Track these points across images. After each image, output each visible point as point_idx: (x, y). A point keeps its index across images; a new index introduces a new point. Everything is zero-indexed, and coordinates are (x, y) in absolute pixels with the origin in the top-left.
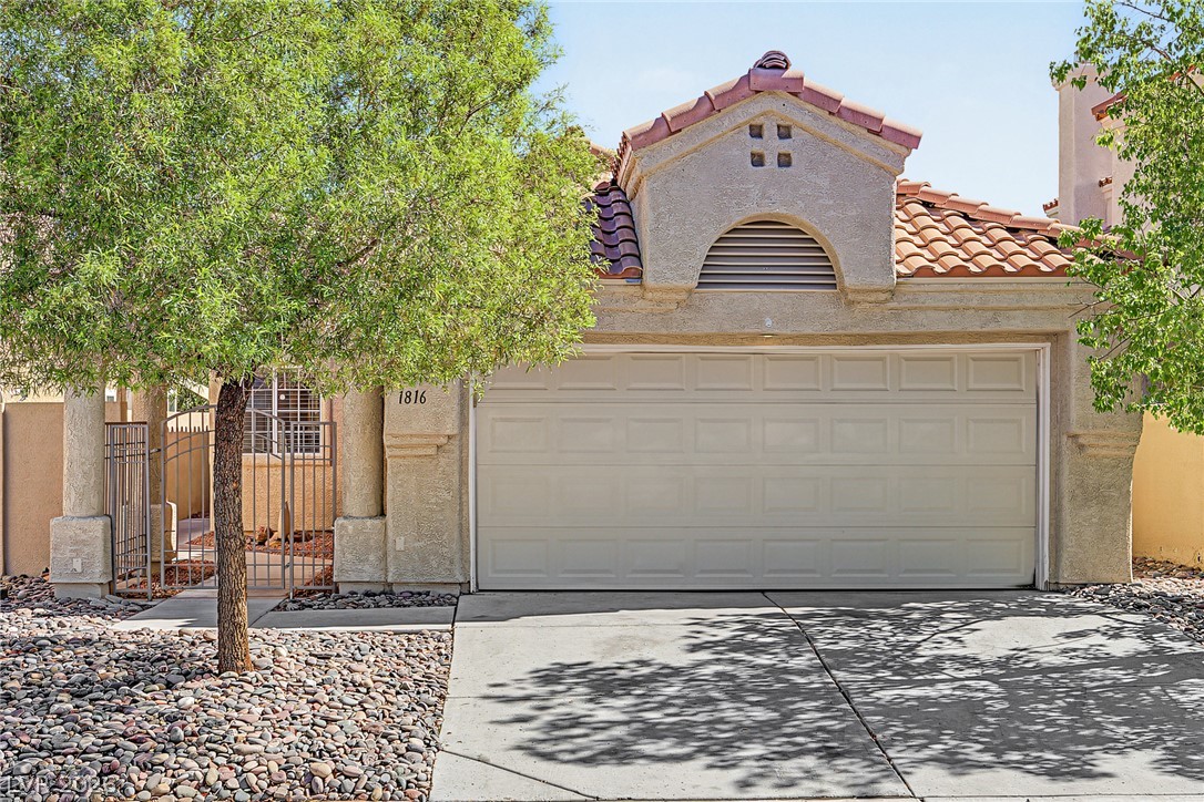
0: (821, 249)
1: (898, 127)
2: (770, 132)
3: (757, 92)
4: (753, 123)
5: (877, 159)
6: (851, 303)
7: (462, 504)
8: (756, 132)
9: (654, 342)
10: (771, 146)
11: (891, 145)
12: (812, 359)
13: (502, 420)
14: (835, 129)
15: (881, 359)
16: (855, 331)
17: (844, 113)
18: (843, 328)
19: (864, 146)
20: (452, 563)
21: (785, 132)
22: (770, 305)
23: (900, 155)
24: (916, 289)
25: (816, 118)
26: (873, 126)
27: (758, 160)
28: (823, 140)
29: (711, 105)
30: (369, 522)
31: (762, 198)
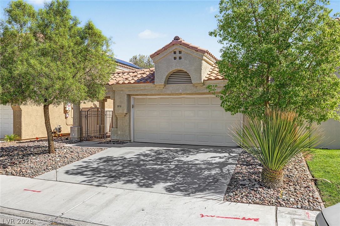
0: (188, 74)
1: (201, 49)
2: (177, 52)
3: (173, 45)
4: (174, 51)
5: (198, 56)
6: (196, 87)
7: (130, 126)
8: (175, 53)
9: (163, 95)
10: (178, 55)
11: (200, 53)
12: (194, 98)
13: (138, 110)
14: (189, 51)
15: (208, 98)
16: (198, 92)
17: (190, 47)
18: (195, 92)
19: (195, 54)
20: (127, 137)
21: (180, 52)
22: (180, 87)
23: (202, 55)
24: (209, 83)
25: (185, 49)
26: (196, 49)
27: (175, 58)
28: (188, 53)
29: (165, 48)
30: (115, 129)
31: (176, 66)
